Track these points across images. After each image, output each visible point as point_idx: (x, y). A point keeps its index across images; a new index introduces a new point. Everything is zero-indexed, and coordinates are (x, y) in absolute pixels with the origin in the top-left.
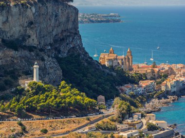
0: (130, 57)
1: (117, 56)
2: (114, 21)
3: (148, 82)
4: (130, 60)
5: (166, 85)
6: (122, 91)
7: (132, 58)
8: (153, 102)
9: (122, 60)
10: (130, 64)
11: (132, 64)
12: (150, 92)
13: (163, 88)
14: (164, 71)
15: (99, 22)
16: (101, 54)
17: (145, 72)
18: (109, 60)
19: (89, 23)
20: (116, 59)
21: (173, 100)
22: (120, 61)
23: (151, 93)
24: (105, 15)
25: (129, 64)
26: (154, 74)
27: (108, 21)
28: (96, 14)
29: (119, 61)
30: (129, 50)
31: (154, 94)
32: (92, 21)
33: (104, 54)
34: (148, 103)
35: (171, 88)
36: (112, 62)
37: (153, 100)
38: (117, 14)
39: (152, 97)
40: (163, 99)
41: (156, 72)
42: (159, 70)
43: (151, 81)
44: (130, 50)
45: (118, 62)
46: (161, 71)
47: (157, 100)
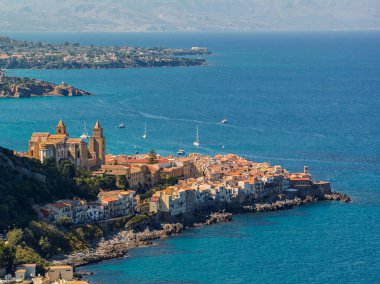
0: (99, 141)
1: (66, 139)
2: (190, 63)
3: (118, 195)
4: (100, 147)
5: (160, 201)
6: (46, 214)
7: (103, 143)
8: (120, 239)
9: (77, 146)
10: (100, 156)
11: (104, 156)
12: (120, 216)
13: (153, 208)
14: (170, 170)
15: (157, 64)
16: (34, 134)
17: (124, 173)
18: (47, 147)
19: (135, 66)
20: (65, 145)
21: (169, 234)
22: (72, 150)
23: (119, 219)
24: (181, 50)
25: (97, 155)
26: (148, 176)
27: (175, 63)
28: (161, 49)
29: (70, 149)
30: (96, 127)
31: (127, 220)
32: (142, 64)
33: (39, 133)
34: (106, 239)
35: (171, 206)
36: (54, 151)
37: (123, 234)
38: (205, 49)
39: (122, 227)
40: (147, 230)
41: (153, 172)
42: (162, 169)
43: (126, 193)
44: (99, 126)
45: (69, 153)
46: (165, 169)
47: (131, 233)
